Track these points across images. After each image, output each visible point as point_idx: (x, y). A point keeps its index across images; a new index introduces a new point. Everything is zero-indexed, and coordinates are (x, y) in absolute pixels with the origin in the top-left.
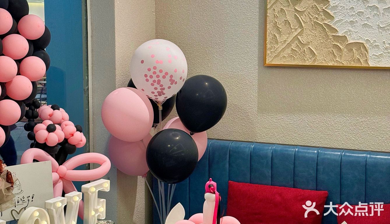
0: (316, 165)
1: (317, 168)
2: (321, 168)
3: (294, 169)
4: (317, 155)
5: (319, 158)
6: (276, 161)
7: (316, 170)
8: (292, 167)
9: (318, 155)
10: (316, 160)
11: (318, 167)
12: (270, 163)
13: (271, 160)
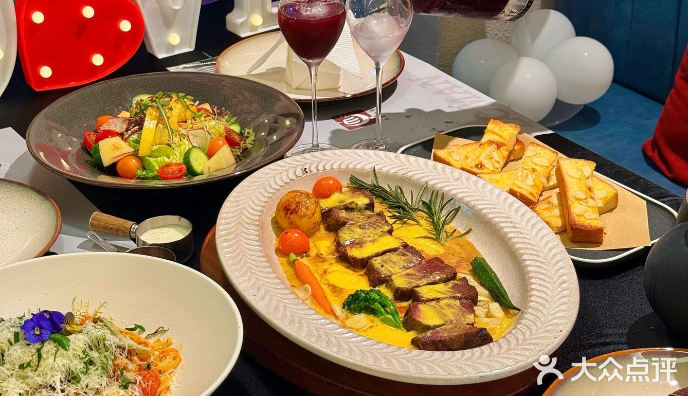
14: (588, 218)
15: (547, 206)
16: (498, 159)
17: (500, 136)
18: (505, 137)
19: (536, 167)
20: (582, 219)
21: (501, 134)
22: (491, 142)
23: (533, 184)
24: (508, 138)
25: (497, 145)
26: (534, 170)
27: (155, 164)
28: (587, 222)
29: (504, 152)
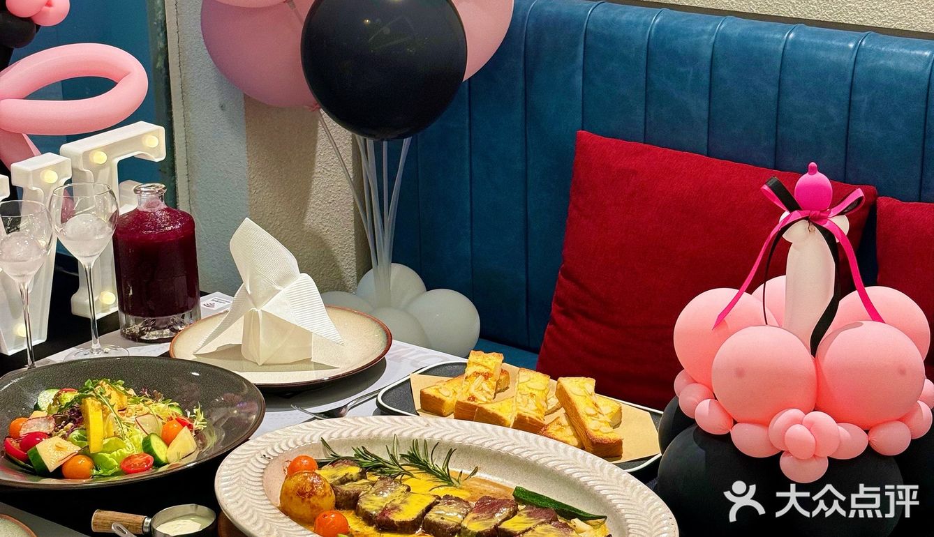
0: (847, 90)
1: (850, 101)
2: (862, 99)
3: (778, 101)
4: (853, 59)
5: (858, 69)
6: (723, 71)
7: (846, 107)
8: (772, 92)
9: (858, 58)
10: (850, 74)
11: (856, 98)
12: (705, 77)
13: (707, 68)
14: (605, 432)
15: (559, 427)
16: (489, 390)
17: (486, 367)
18: (491, 367)
19: (534, 392)
20: (599, 433)
21: (486, 364)
22: (477, 374)
23: (536, 408)
24: (493, 367)
25: (485, 376)
26: (532, 395)
27: (113, 459)
28: (605, 436)
29: (492, 382)
